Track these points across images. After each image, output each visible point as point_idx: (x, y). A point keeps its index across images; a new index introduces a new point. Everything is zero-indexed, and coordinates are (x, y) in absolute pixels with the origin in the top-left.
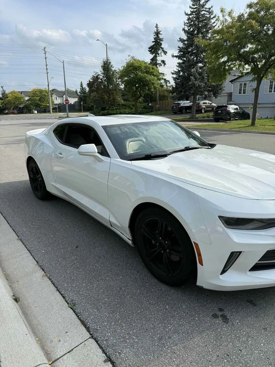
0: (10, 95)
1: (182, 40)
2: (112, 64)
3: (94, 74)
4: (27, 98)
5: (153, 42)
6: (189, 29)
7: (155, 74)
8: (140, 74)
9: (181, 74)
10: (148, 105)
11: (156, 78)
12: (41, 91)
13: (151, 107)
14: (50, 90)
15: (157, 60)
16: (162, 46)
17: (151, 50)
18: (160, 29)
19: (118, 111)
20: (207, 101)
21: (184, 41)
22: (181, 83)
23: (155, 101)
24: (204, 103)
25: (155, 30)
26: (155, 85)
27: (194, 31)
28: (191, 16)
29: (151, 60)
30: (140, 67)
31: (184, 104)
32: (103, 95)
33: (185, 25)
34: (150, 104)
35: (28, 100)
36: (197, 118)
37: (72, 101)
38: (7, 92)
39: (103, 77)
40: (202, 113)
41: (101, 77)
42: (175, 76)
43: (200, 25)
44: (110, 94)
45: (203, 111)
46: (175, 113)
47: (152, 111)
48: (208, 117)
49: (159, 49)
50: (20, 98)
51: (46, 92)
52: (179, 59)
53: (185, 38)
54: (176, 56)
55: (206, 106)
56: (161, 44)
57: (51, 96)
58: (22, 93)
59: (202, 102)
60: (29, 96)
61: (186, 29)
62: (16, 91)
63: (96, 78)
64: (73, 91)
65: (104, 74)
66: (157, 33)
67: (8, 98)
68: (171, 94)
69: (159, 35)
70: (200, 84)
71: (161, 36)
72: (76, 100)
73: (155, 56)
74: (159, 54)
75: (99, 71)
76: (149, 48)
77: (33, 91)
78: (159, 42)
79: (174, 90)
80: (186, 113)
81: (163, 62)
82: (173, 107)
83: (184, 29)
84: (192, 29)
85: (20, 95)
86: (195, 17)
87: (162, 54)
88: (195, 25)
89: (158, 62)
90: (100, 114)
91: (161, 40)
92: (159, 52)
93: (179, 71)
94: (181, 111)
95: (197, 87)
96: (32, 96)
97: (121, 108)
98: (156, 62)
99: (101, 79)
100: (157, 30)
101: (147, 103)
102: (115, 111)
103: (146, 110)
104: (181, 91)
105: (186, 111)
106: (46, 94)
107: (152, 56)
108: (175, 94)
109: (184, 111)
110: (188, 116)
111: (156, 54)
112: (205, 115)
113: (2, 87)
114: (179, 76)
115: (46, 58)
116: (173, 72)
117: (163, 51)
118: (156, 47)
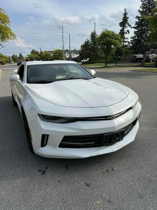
0: (44, 53)
1: (137, 17)
2: (96, 34)
3: (86, 40)
4: (52, 55)
5: (122, 20)
6: (143, 10)
7: (118, 38)
8: (109, 39)
9: (136, 38)
10: (118, 57)
11: (118, 41)
12: (59, 51)
13: (120, 59)
14: (64, 50)
15: (124, 30)
16: (128, 22)
17: (121, 25)
18: (127, 12)
19: (98, 61)
20: (154, 55)
21: (140, 17)
22: (136, 44)
23: (122, 55)
24: (152, 56)
25: (124, 12)
26: (118, 45)
27: (146, 11)
28: (144, 2)
29: (120, 30)
30: (109, 35)
31: (139, 56)
32: (90, 52)
33: (141, 8)
34: (119, 57)
35: (52, 56)
36: (146, 65)
37: (76, 56)
38: (42, 51)
39: (91, 42)
40: (150, 62)
41: (90, 42)
42: (132, 39)
43: (150, 7)
44: (94, 51)
45: (151, 61)
46: (133, 62)
47: (119, 61)
48: (153, 64)
49: (126, 24)
50: (49, 55)
51: (62, 51)
52: (135, 29)
53: (140, 16)
54: (133, 27)
55: (153, 58)
56: (127, 20)
57: (65, 54)
58: (50, 52)
59: (150, 55)
60: (53, 54)
61: (141, 10)
62: (47, 51)
63: (87, 43)
64: (78, 51)
65: (91, 40)
66: (125, 14)
67: (42, 54)
68: (129, 51)
69: (127, 15)
70: (148, 44)
71: (127, 16)
72: (78, 55)
73: (123, 28)
74: (125, 27)
75: (89, 38)
76: (120, 24)
77: (56, 51)
78: (126, 19)
79: (132, 48)
80: (140, 62)
81: (128, 31)
82: (132, 58)
83: (139, 11)
84: (145, 10)
85: (49, 53)
86: (147, 3)
87: (128, 26)
88: (146, 7)
89: (125, 32)
90: (88, 63)
91: (128, 18)
92: (126, 25)
93: (135, 36)
94: (137, 60)
95: (145, 46)
96: (55, 54)
97: (100, 59)
98: (124, 32)
99: (90, 43)
100: (125, 12)
101: (117, 56)
102: (96, 61)
103: (115, 60)
104: (135, 49)
105: (140, 61)
106: (62, 52)
107: (121, 28)
108: (132, 50)
109: (139, 61)
110: (140, 64)
111: (124, 27)
112: (152, 63)
113: (40, 49)
114: (135, 39)
115: (63, 33)
116: (131, 37)
117: (128, 24)
118: (124, 22)
